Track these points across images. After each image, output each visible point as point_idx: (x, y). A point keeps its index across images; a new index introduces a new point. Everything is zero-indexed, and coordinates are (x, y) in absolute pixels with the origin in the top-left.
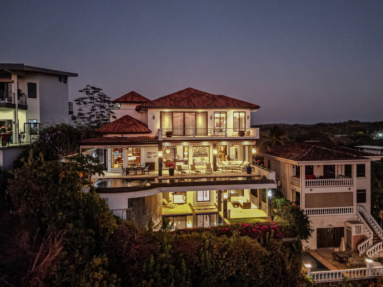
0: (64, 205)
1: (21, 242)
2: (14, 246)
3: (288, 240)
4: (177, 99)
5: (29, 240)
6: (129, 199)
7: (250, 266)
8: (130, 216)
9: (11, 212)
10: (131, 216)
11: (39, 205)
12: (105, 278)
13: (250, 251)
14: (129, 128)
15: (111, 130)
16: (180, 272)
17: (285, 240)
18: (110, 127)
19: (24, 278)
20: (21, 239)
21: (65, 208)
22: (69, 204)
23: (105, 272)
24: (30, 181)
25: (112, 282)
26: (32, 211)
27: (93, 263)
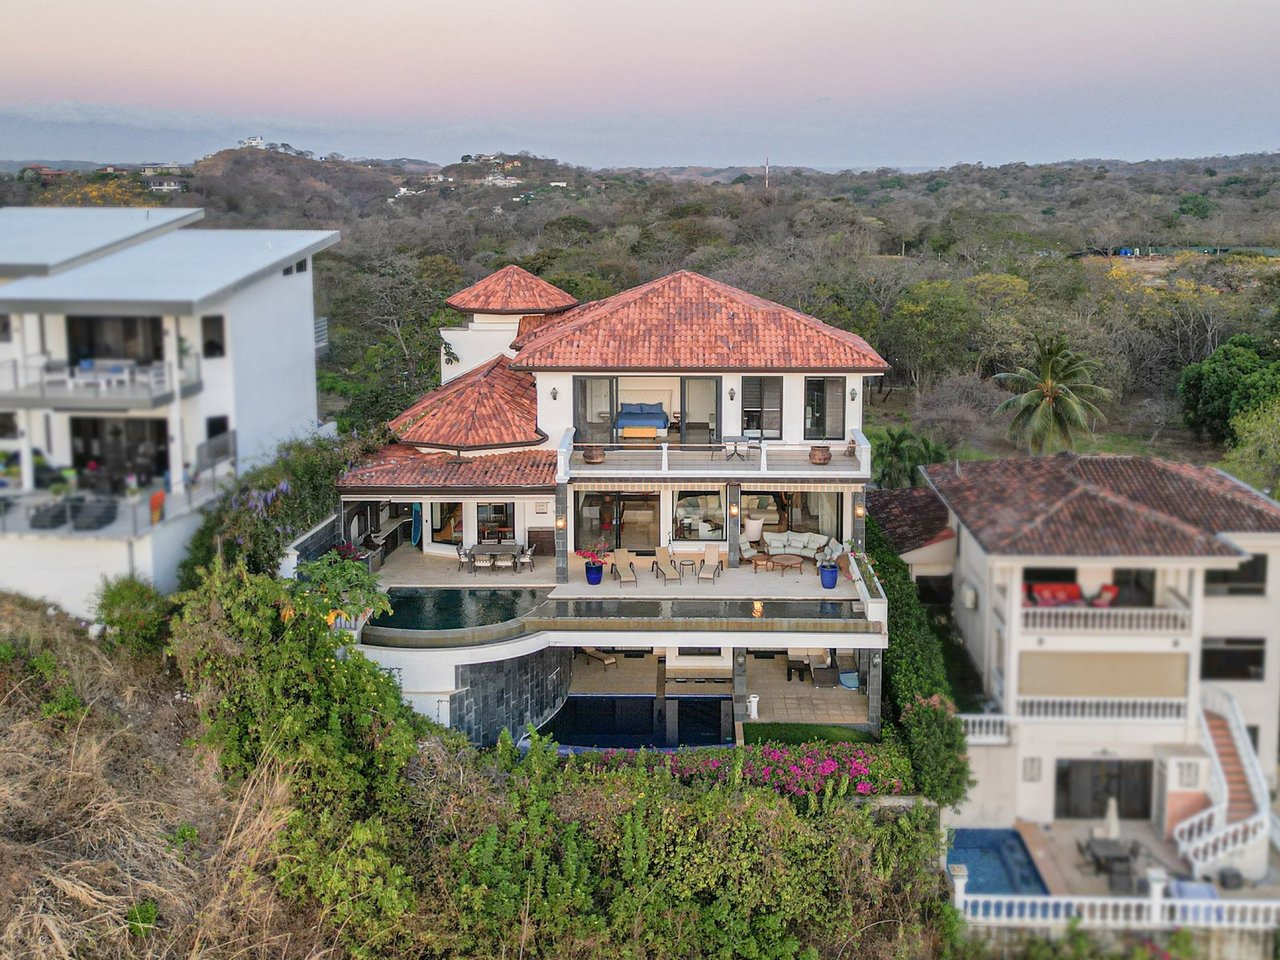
0: (294, 691)
1: (202, 772)
2: (189, 780)
3: (896, 804)
4: (629, 332)
5: (220, 770)
6: (457, 667)
7: (756, 868)
8: (461, 710)
9: (178, 697)
10: (465, 711)
11: (238, 687)
12: (378, 873)
13: (763, 830)
14: (480, 431)
15: (429, 435)
16: (561, 872)
17: (887, 802)
18: (427, 426)
19: (213, 859)
20: (202, 766)
21: (297, 696)
22: (305, 686)
23: (379, 860)
24: (218, 634)
25: (393, 883)
26: (225, 702)
27: (353, 839)
